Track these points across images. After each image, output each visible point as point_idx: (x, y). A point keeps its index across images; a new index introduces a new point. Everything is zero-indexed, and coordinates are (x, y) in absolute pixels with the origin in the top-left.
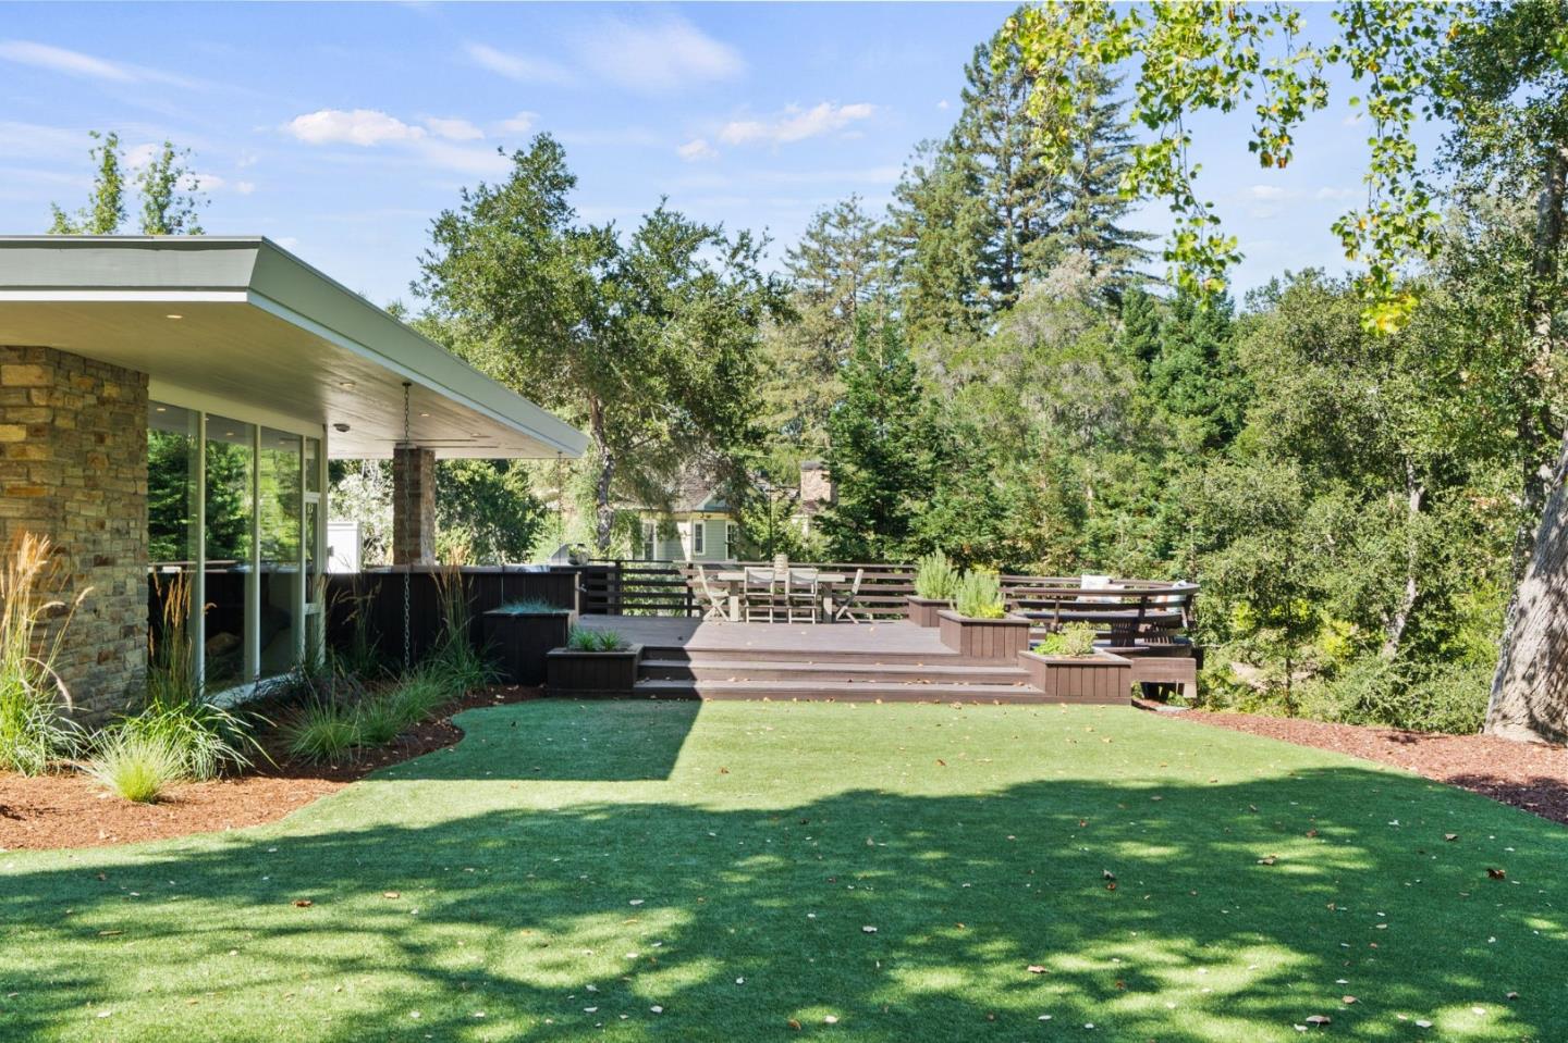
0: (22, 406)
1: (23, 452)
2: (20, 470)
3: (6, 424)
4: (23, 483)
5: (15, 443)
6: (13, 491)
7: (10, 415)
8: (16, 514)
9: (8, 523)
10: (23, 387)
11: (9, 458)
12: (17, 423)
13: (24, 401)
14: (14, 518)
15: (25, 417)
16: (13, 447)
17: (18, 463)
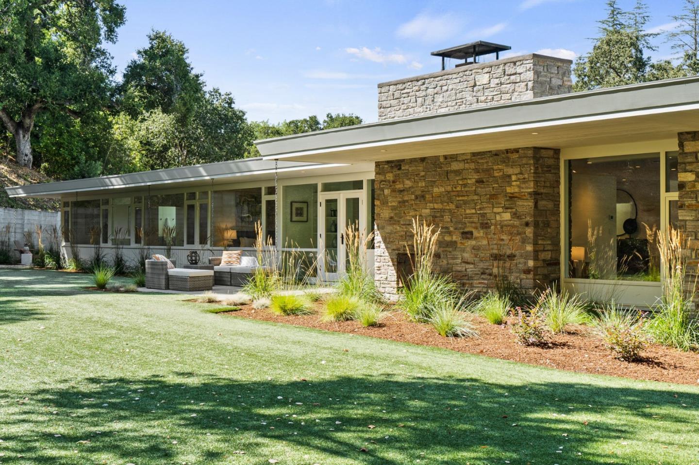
0: (694, 163)
1: (694, 186)
2: (692, 195)
3: (686, 172)
4: (694, 202)
5: (690, 182)
6: (689, 206)
7: (688, 168)
8: (691, 218)
9: (687, 223)
10: (693, 152)
11: (688, 190)
12: (691, 171)
13: (694, 160)
14: (690, 220)
15: (695, 168)
16: (689, 184)
17: (692, 192)
